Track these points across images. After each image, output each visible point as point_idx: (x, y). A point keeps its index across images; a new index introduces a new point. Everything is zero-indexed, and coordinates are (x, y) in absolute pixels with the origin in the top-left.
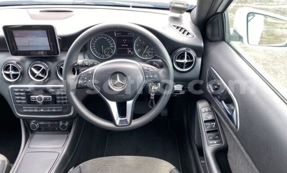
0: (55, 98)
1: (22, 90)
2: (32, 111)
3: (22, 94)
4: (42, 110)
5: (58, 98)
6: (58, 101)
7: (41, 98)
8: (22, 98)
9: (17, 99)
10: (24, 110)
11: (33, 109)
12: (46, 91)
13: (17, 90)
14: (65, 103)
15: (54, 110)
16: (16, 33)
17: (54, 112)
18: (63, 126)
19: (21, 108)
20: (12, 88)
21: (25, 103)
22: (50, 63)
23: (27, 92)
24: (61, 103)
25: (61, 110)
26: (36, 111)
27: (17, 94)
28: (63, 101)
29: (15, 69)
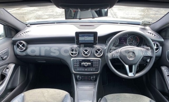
0: (93, 64)
1: (78, 60)
2: (81, 70)
3: (78, 62)
4: (86, 70)
5: (94, 64)
6: (94, 66)
7: (87, 64)
8: (78, 64)
9: (75, 65)
10: (78, 70)
11: (82, 69)
12: (89, 61)
13: (75, 60)
14: (96, 67)
15: (91, 70)
16: (80, 35)
17: (91, 71)
18: (93, 78)
19: (76, 68)
20: (73, 60)
21: (78, 66)
22: (91, 48)
23: (80, 61)
24: (95, 67)
25: (94, 70)
26: (83, 70)
27: (75, 62)
28: (96, 66)
29: (76, 51)
